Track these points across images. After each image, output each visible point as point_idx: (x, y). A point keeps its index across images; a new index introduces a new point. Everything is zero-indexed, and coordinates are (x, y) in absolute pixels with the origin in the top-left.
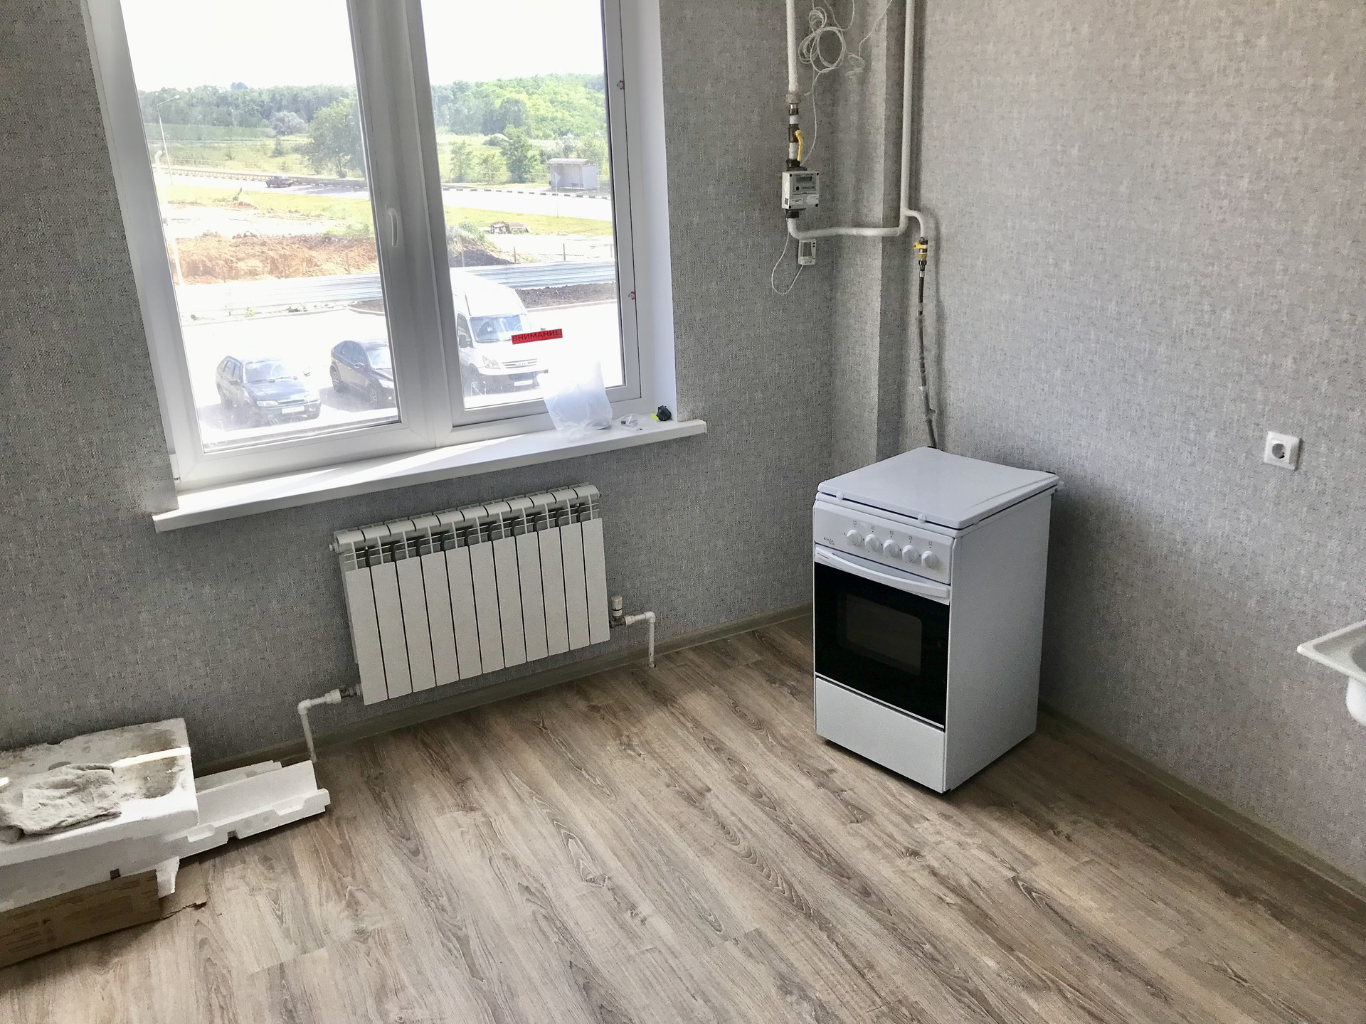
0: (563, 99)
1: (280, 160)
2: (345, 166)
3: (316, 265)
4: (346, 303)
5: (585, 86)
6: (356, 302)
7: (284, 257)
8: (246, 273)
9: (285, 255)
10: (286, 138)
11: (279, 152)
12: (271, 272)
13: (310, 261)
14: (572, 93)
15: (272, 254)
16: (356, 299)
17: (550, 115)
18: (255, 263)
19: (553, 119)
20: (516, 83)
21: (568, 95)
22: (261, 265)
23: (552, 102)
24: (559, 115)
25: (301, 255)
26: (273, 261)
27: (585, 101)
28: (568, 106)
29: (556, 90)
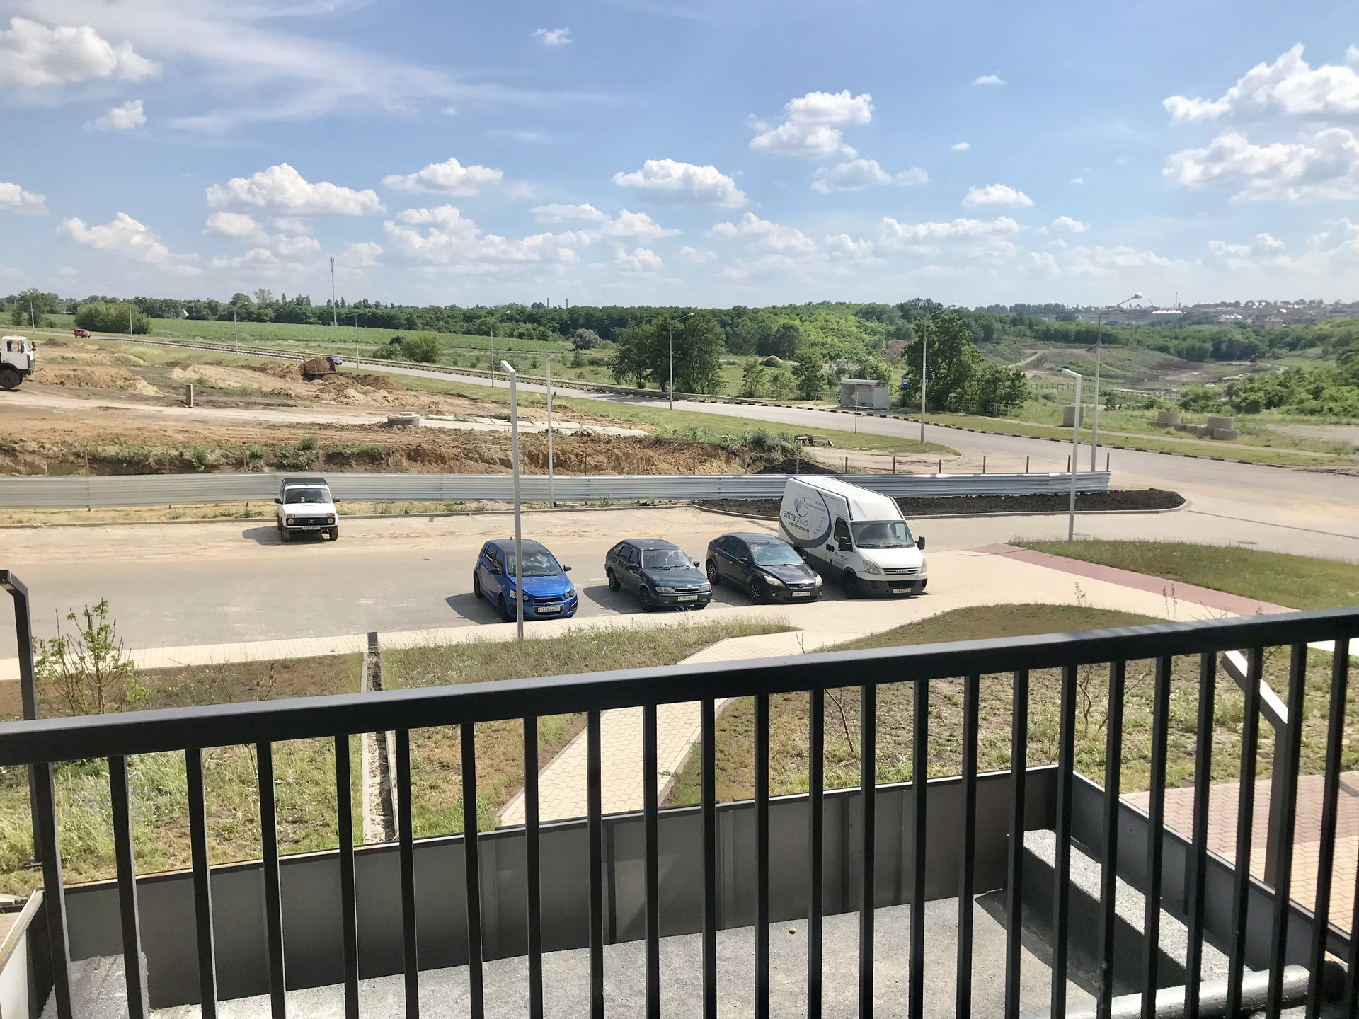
0: (834, 327)
1: (578, 370)
2: (645, 378)
3: (653, 464)
4: (688, 501)
5: (856, 315)
6: (696, 501)
7: (627, 456)
8: (592, 467)
9: (628, 453)
10: (583, 351)
11: (576, 364)
12: (613, 469)
13: (649, 461)
14: (842, 321)
15: (616, 451)
16: (697, 498)
17: (820, 341)
18: (601, 458)
19: (823, 344)
20: (790, 311)
21: (838, 323)
22: (606, 461)
23: (823, 329)
24: (829, 340)
25: (641, 454)
26: (617, 458)
27: (855, 329)
28: (839, 333)
29: (828, 318)
